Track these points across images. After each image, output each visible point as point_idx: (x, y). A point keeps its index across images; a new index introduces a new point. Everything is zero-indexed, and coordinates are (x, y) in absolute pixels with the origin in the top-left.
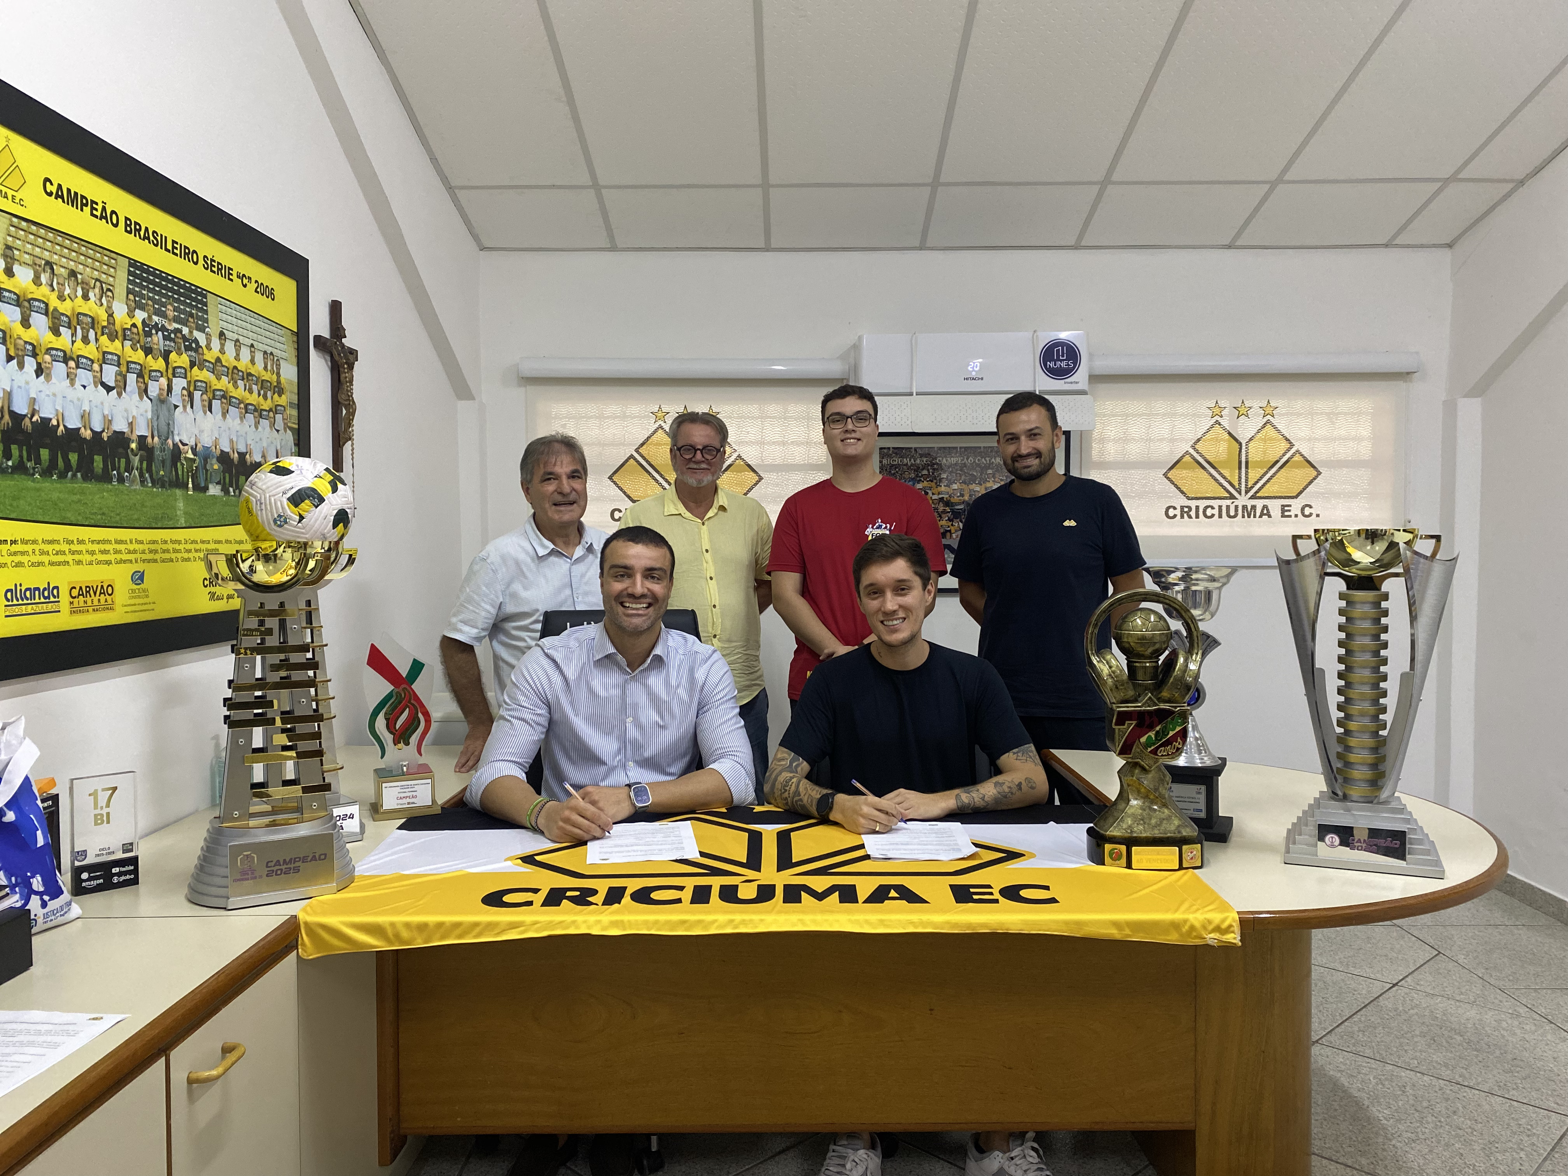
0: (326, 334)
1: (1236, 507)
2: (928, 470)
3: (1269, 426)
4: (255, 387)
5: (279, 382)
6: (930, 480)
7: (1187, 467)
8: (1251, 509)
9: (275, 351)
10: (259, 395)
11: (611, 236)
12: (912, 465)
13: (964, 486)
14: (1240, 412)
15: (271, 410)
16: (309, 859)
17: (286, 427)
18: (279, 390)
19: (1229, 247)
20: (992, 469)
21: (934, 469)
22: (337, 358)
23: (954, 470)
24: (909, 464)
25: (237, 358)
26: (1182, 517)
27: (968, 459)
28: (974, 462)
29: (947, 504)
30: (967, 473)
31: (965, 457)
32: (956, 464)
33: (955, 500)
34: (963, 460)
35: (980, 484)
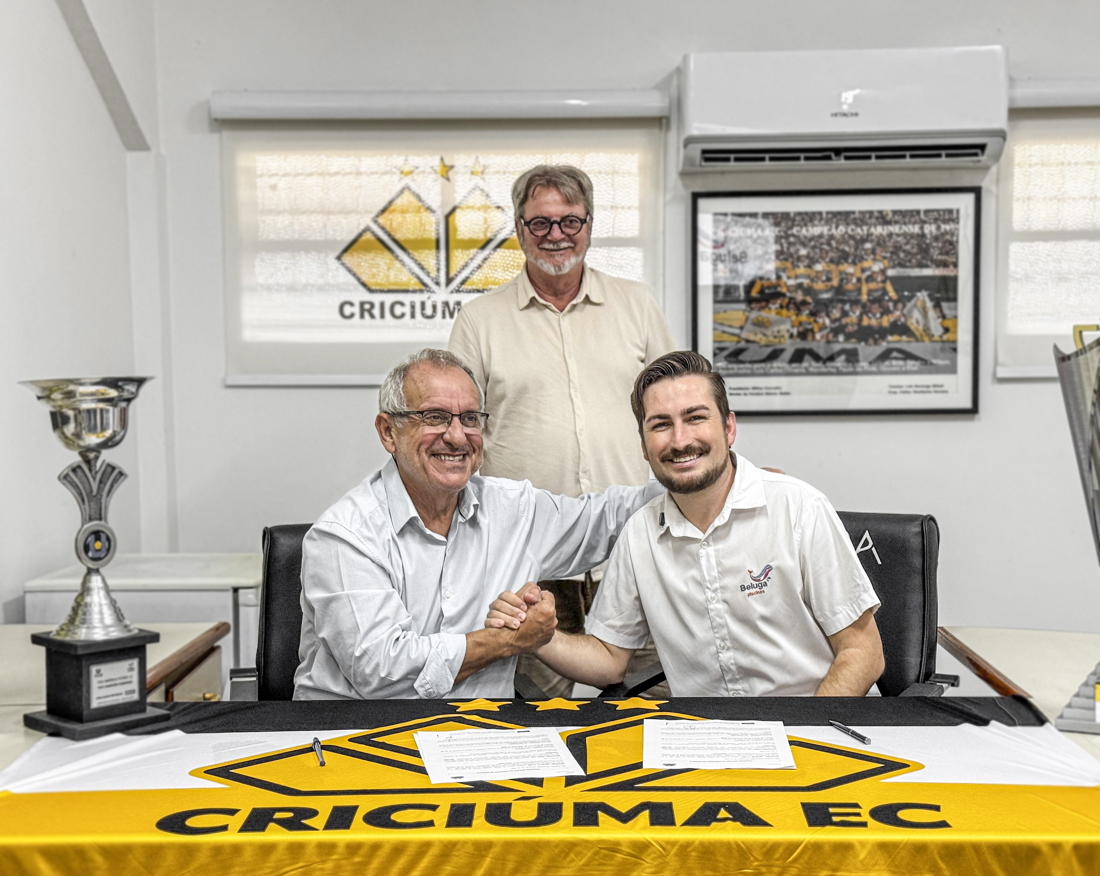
2: (782, 245)
6: (784, 259)
12: (759, 237)
13: (833, 267)
20: (872, 241)
21: (790, 244)
23: (818, 244)
24: (755, 236)
27: (837, 227)
28: (846, 232)
29: (808, 291)
30: (837, 249)
31: (834, 226)
32: (821, 236)
33: (819, 286)
34: (830, 230)
35: (854, 263)
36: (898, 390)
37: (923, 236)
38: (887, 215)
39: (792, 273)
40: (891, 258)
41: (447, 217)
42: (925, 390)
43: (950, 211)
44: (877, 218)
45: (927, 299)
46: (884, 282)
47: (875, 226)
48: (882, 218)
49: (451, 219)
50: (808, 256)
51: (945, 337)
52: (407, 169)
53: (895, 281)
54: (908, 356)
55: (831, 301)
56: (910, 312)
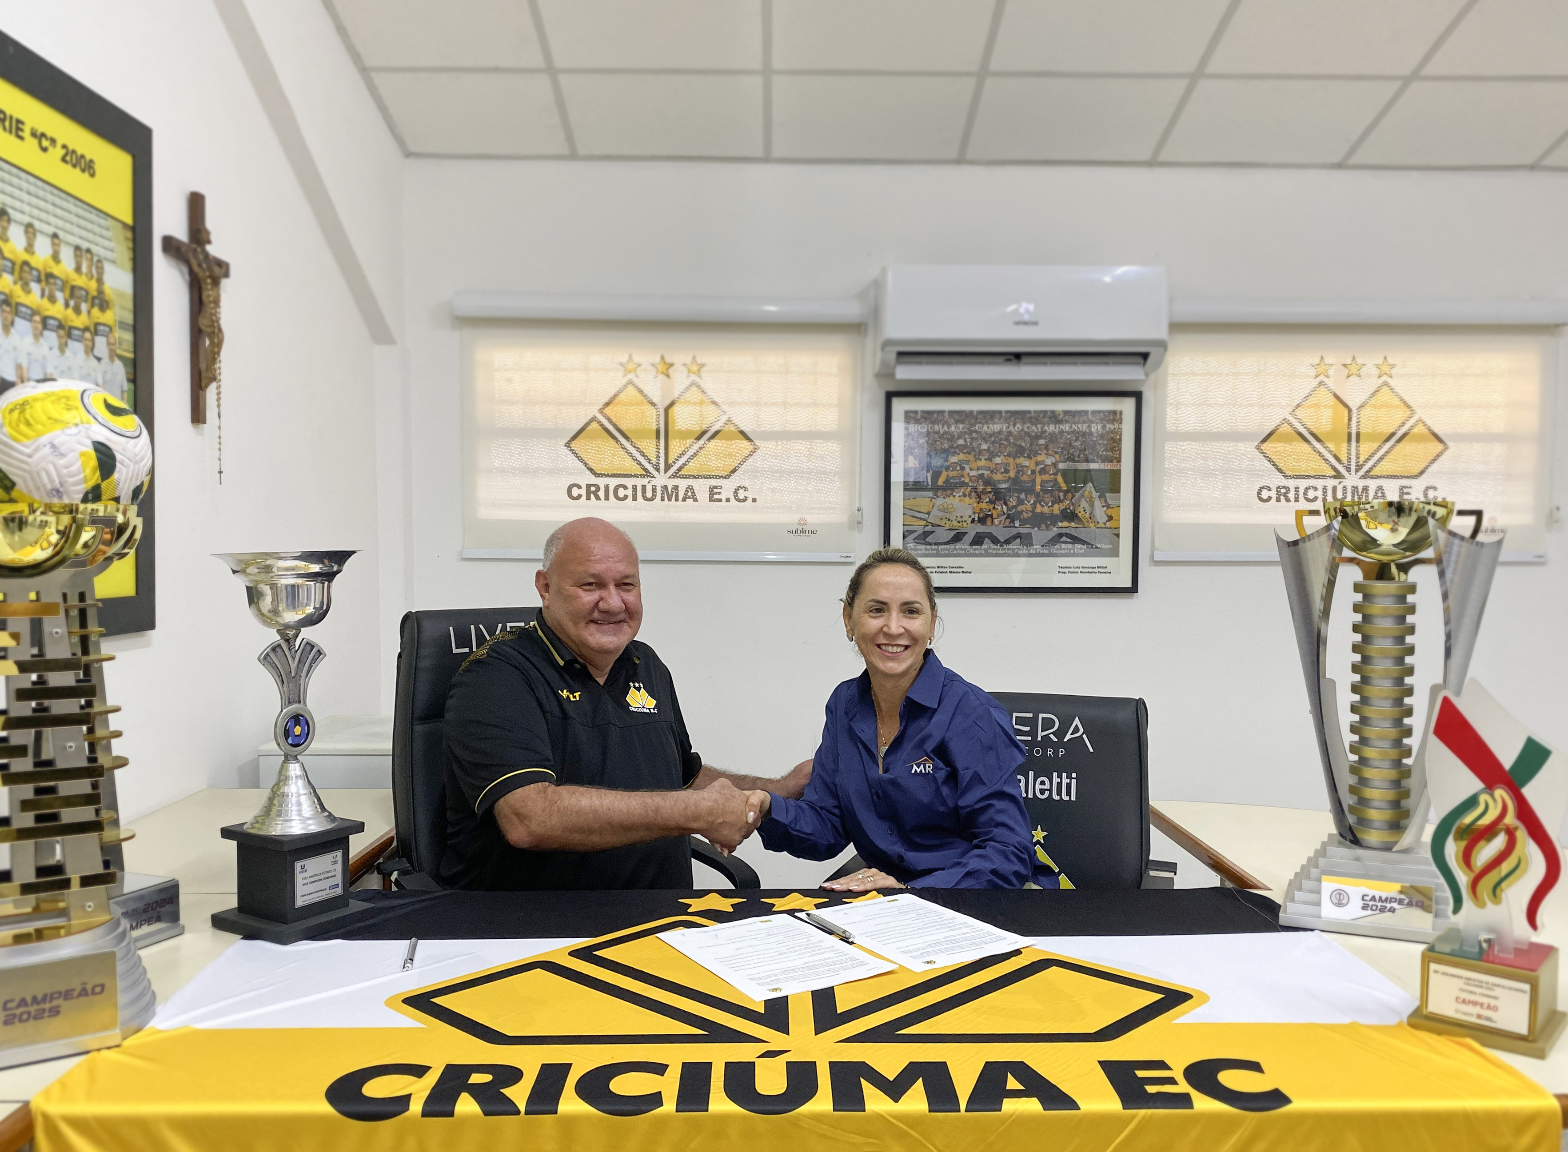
0: (181, 233)
1: (1345, 488)
2: (965, 440)
3: (1385, 388)
4: (59, 296)
5: (100, 292)
6: (967, 452)
7: (1286, 439)
8: (1362, 492)
9: (94, 249)
10: (67, 305)
11: (570, 139)
12: (945, 433)
13: (1011, 460)
14: (1350, 371)
15: (86, 329)
16: (76, 993)
17: (113, 355)
18: (101, 302)
19: (1340, 166)
20: (1045, 438)
21: (972, 439)
22: (196, 269)
23: (997, 440)
24: (942, 431)
25: (29, 249)
26: (1278, 500)
27: (1014, 425)
28: (1023, 430)
29: (988, 482)
30: (1014, 444)
31: (1012, 424)
32: (1000, 432)
33: (998, 477)
34: (1008, 427)
35: (1029, 457)
36: (1067, 570)
37: (1091, 434)
38: (1059, 414)
39: (974, 465)
40: (1062, 452)
41: (667, 410)
42: (1091, 570)
43: (1114, 413)
44: (1050, 418)
45: (1093, 490)
46: (1055, 474)
47: (1048, 424)
48: (1053, 417)
49: (670, 411)
50: (988, 450)
51: (1108, 524)
52: (631, 366)
53: (1065, 473)
54: (1075, 540)
55: (1008, 490)
56: (1079, 500)
